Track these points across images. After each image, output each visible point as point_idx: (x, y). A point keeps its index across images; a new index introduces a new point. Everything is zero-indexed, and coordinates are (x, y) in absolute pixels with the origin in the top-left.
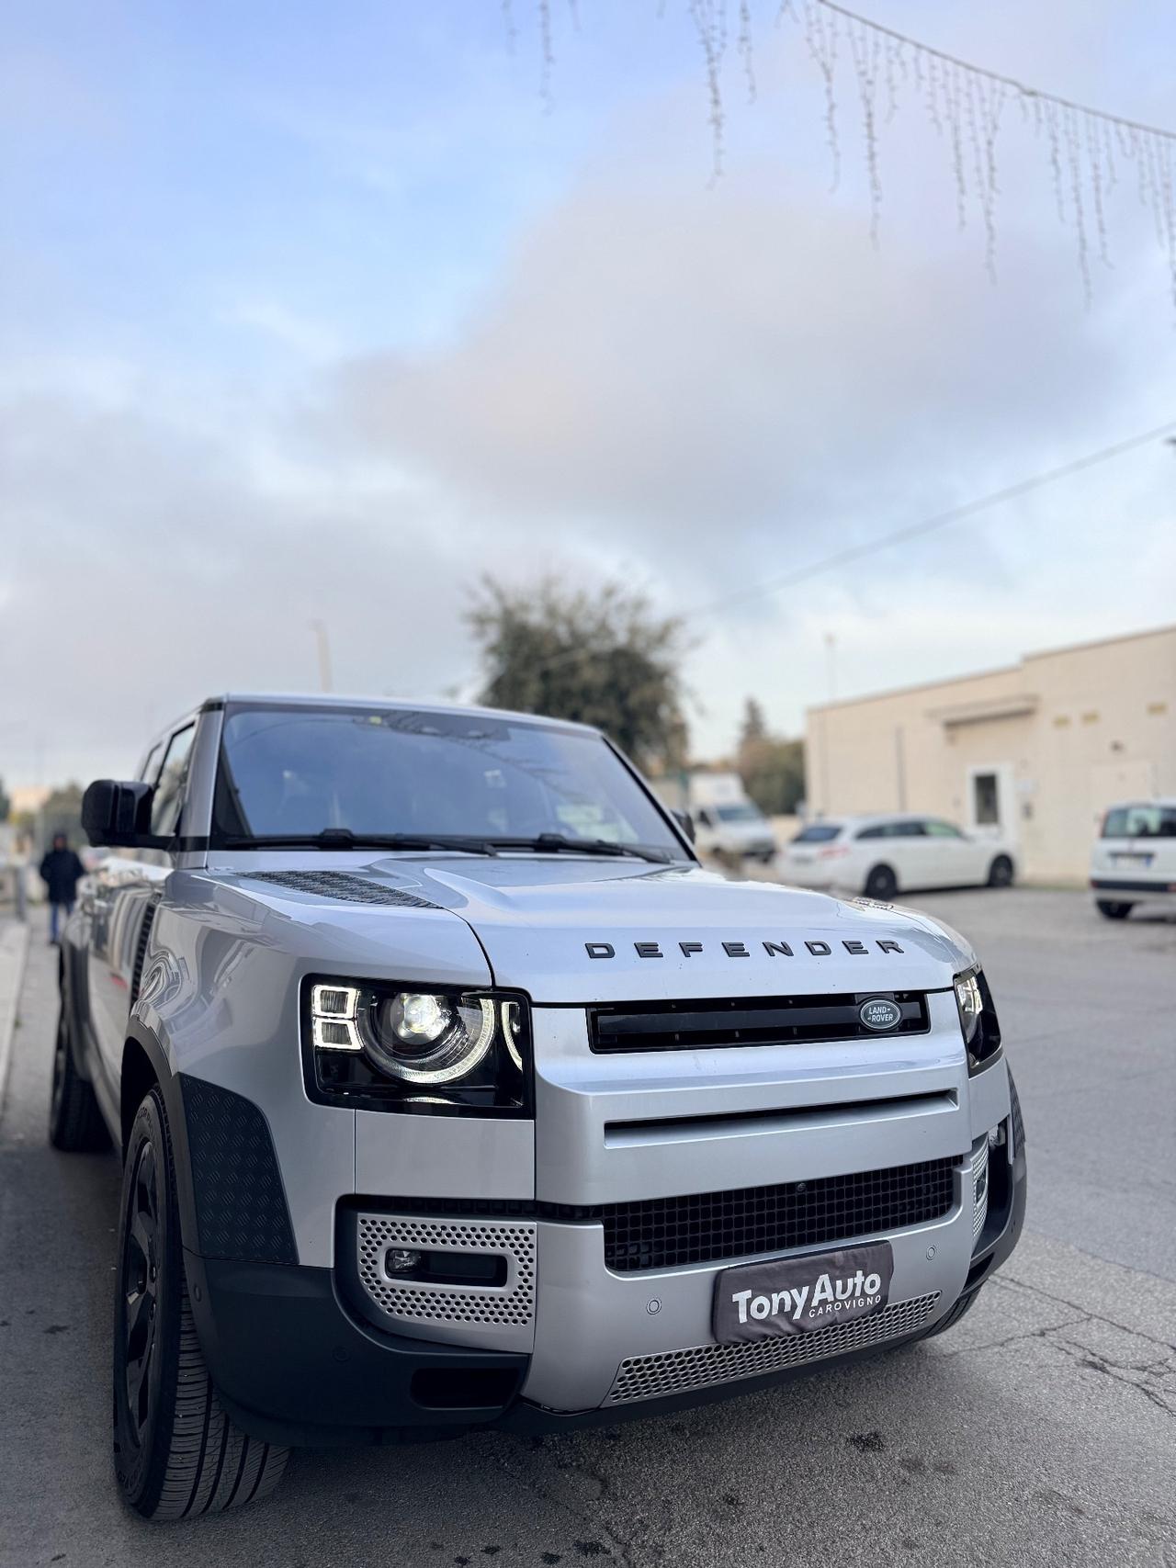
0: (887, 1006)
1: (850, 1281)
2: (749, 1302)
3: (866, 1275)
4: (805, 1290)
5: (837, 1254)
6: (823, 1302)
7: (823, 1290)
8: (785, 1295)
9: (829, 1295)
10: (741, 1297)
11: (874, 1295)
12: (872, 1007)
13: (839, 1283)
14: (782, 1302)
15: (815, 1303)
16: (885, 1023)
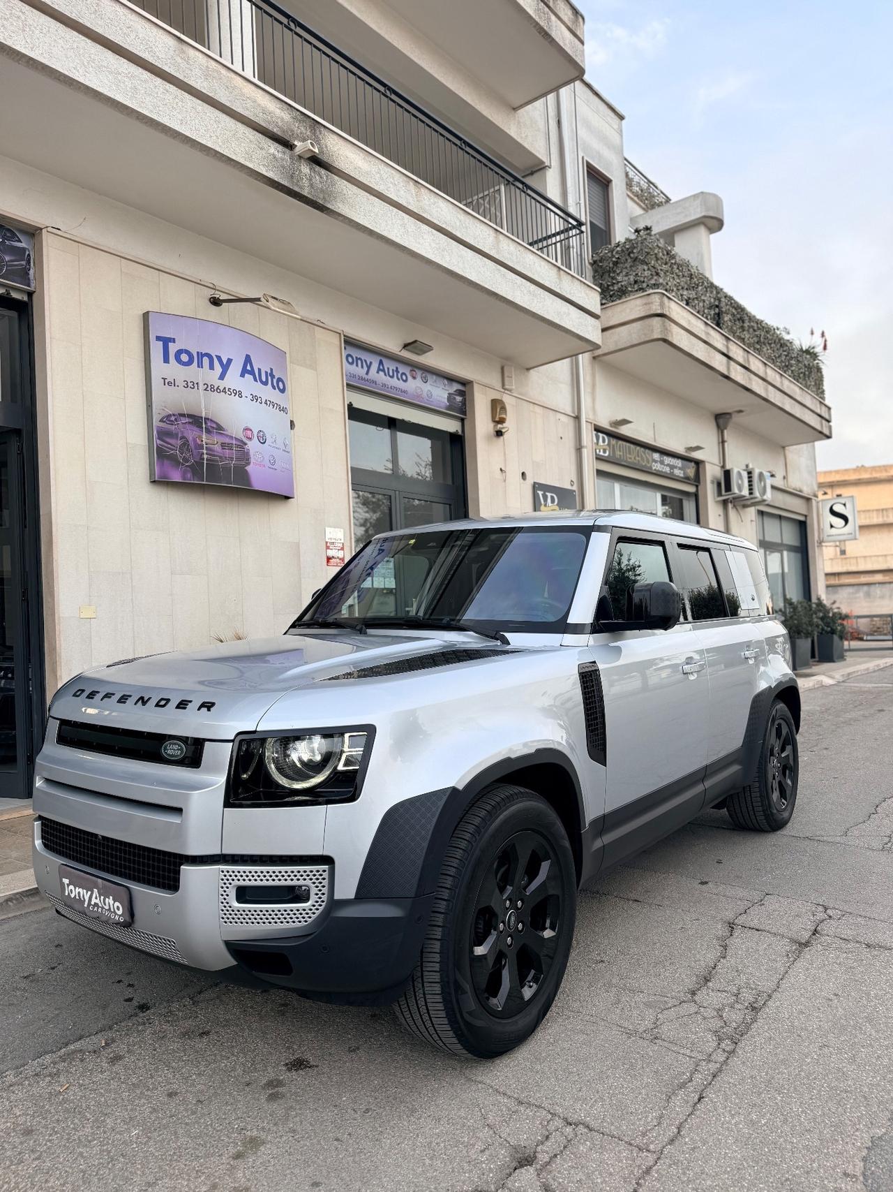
0: (179, 745)
1: (107, 899)
2: (68, 885)
3: (115, 900)
4: (89, 893)
5: (100, 880)
6: (96, 905)
7: (96, 898)
8: (81, 890)
9: (98, 901)
10: (66, 881)
11: (120, 916)
12: (170, 744)
13: (102, 897)
14: (79, 893)
15: (93, 903)
16: (176, 756)
